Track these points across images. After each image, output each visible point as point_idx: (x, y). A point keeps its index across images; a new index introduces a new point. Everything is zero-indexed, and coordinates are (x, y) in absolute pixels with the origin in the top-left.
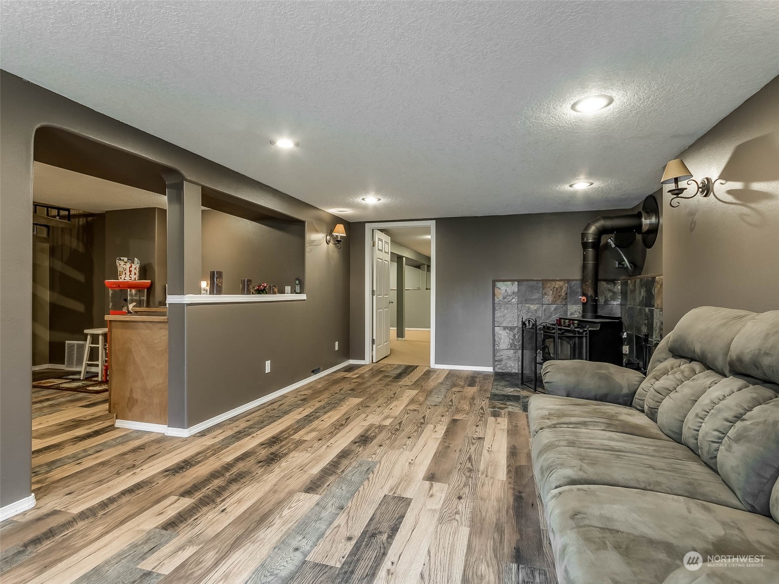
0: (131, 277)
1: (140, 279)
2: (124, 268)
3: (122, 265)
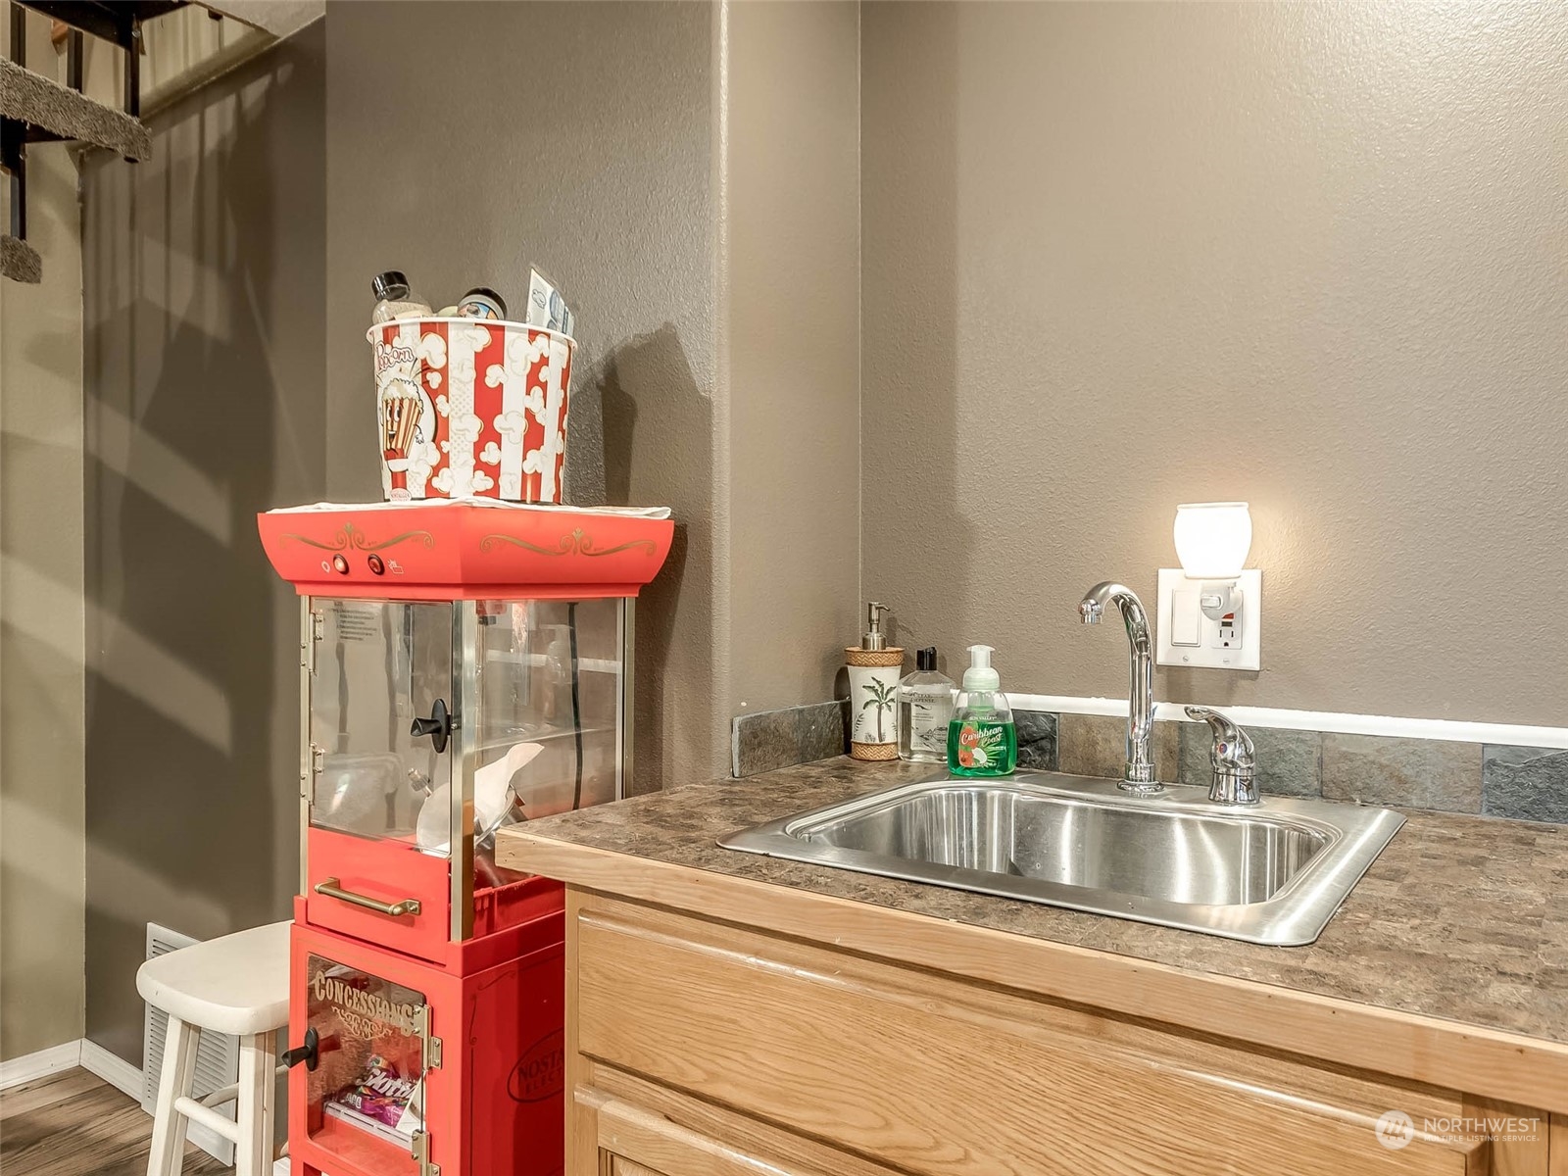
0: (493, 472)
2: (426, 368)
3: (408, 337)
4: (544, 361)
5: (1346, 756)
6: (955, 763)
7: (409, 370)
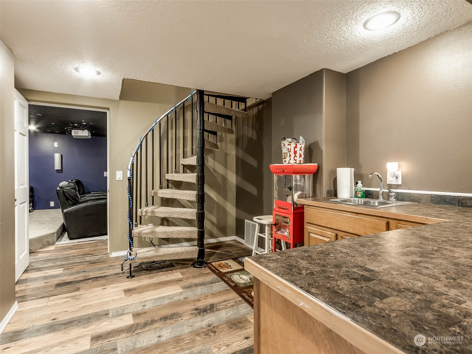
0: (296, 160)
1: (305, 162)
2: (288, 149)
3: (286, 146)
4: (302, 147)
5: (413, 196)
6: (356, 197)
7: (286, 149)
